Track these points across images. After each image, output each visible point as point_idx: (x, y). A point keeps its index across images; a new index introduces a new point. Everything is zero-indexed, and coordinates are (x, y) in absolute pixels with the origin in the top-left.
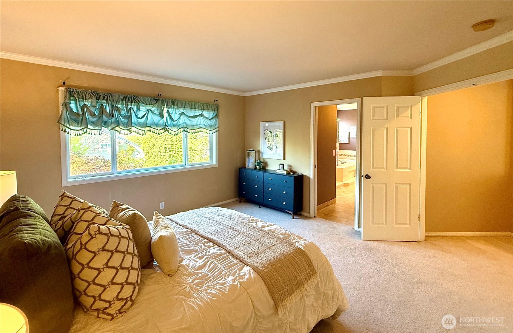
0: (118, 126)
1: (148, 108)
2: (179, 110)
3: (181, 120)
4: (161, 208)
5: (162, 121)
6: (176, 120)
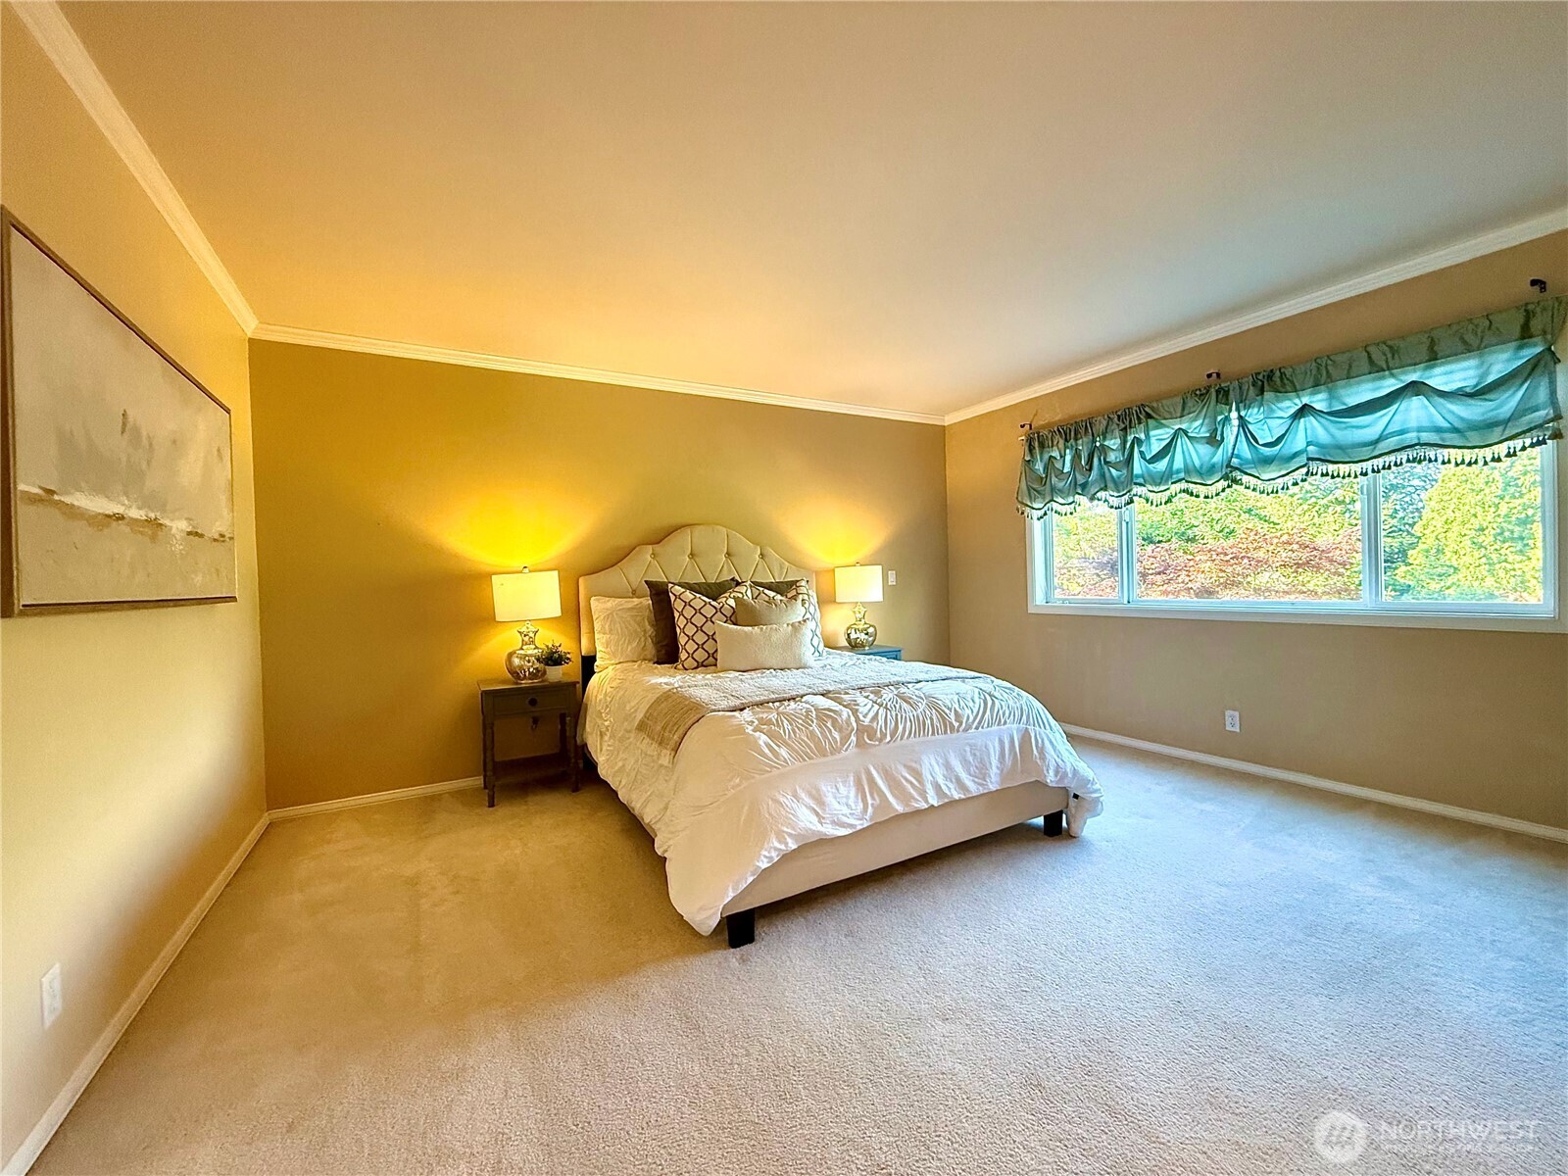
0: (1105, 488)
1: (1177, 427)
2: (1287, 403)
3: (1301, 435)
4: (1229, 728)
5: (1219, 456)
6: (1270, 440)
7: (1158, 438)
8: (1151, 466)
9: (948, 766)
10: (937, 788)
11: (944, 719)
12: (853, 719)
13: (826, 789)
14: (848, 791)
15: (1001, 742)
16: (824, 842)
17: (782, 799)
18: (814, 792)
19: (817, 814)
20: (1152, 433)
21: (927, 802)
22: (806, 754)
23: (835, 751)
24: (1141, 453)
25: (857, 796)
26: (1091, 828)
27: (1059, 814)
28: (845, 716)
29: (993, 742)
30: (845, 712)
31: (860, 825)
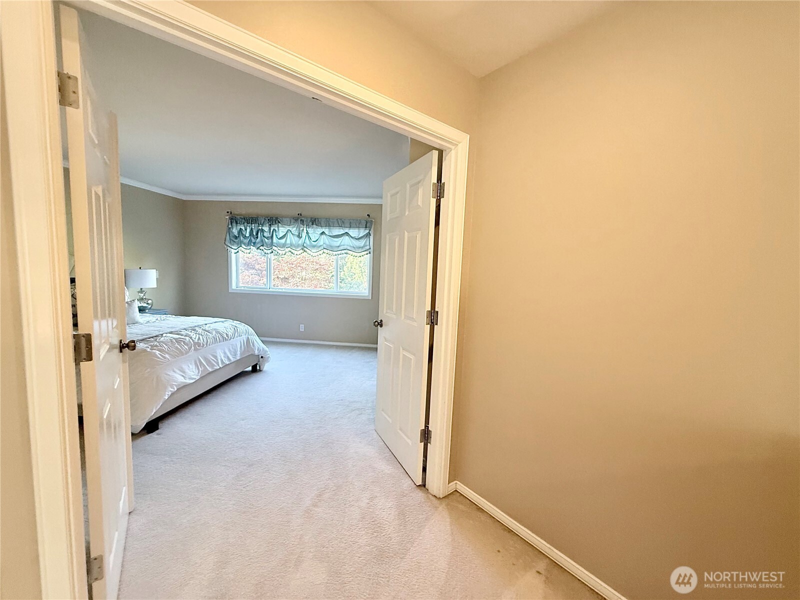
0: (263, 246)
1: (288, 229)
2: (319, 230)
3: (322, 240)
4: (301, 330)
5: (301, 242)
6: (315, 240)
7: (282, 231)
8: (279, 240)
9: (225, 353)
10: (222, 360)
11: (223, 337)
12: (191, 340)
13: (185, 367)
14: (193, 367)
15: (241, 342)
16: (186, 386)
17: (169, 373)
18: (180, 368)
19: (183, 376)
20: (280, 228)
21: (219, 366)
22: (176, 356)
23: (188, 352)
24: (276, 235)
25: (195, 369)
26: (266, 367)
27: (257, 364)
28: (188, 340)
29: (238, 343)
30: (187, 338)
31: (198, 378)
